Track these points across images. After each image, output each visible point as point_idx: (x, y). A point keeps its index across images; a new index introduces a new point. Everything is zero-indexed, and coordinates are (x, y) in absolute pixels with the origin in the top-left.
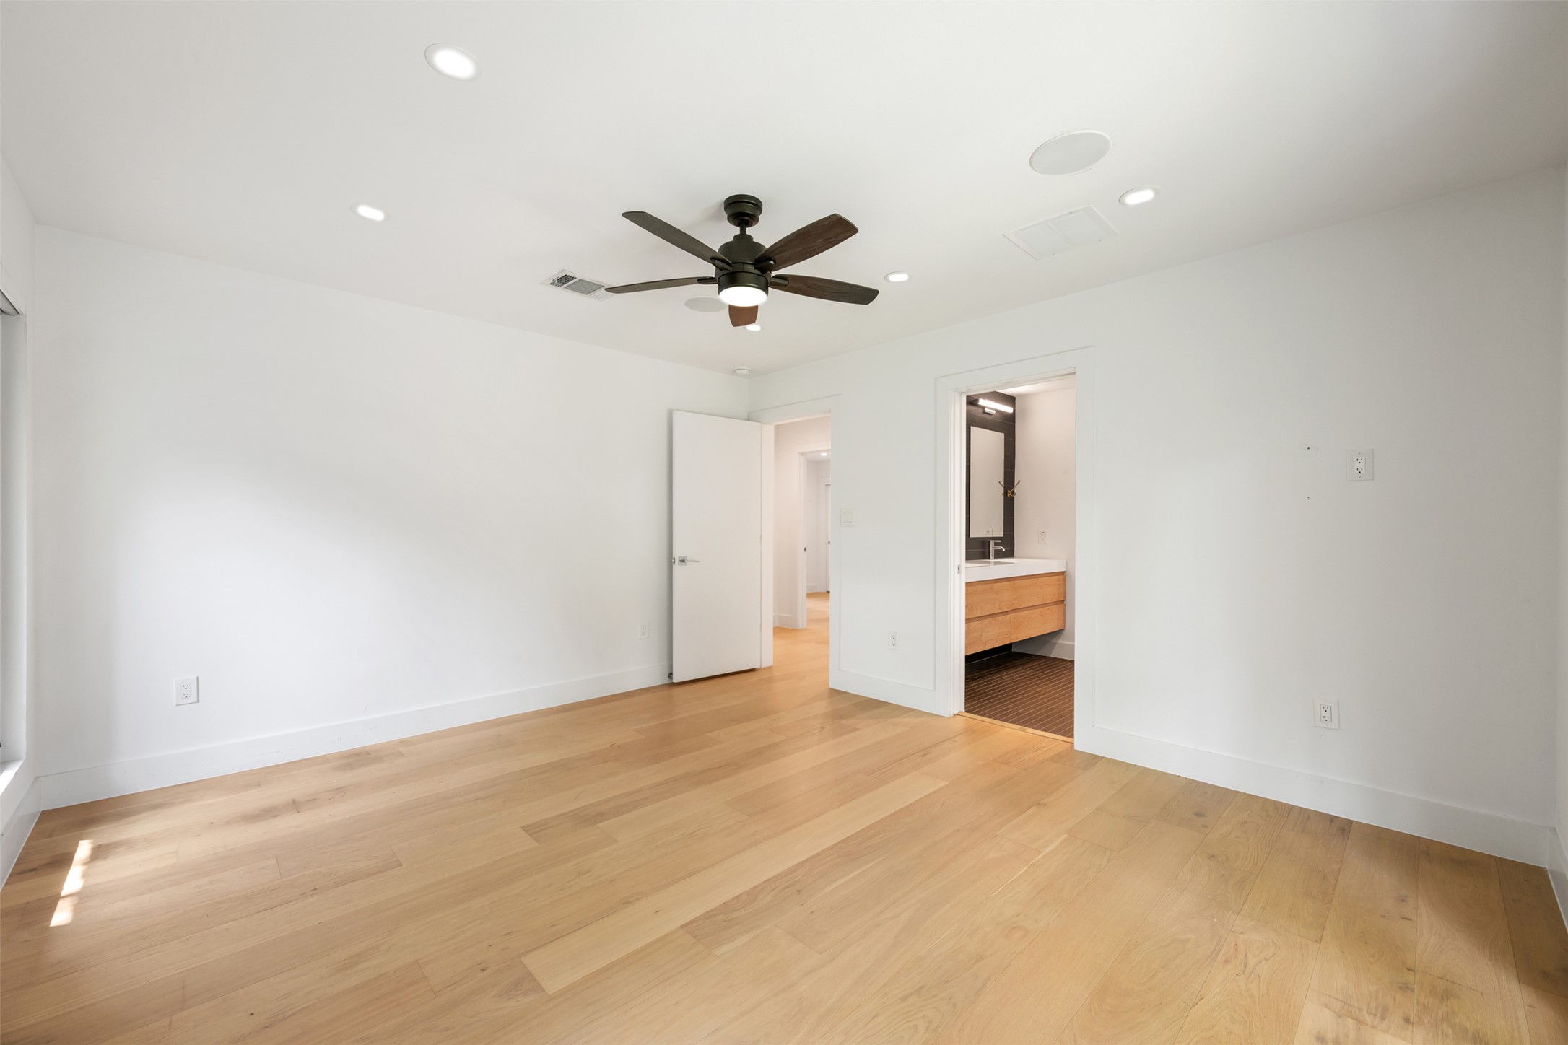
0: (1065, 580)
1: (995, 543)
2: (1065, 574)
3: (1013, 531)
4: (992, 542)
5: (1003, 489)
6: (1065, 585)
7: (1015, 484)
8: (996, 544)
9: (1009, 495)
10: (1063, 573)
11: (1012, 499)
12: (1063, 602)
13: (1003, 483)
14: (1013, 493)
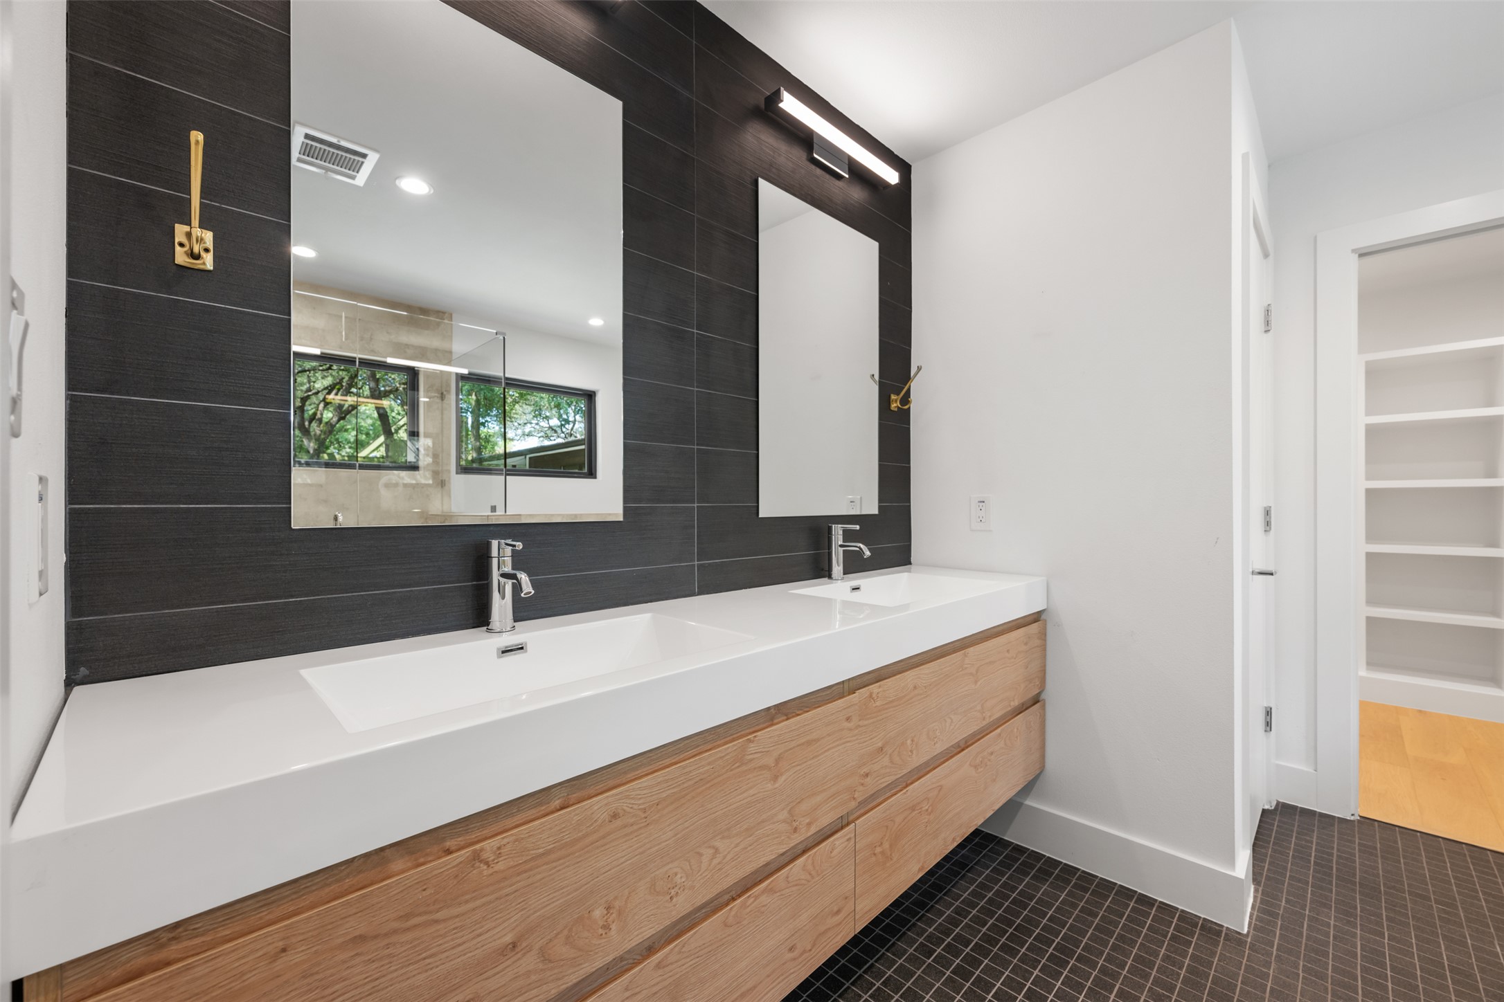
0: (1043, 635)
1: (845, 532)
2: (1043, 617)
3: (907, 498)
4: (838, 531)
5: (876, 388)
6: (1043, 648)
7: (912, 375)
8: (848, 535)
9: (894, 406)
10: (1036, 618)
11: (904, 416)
12: (1036, 700)
13: (877, 377)
14: (906, 400)
